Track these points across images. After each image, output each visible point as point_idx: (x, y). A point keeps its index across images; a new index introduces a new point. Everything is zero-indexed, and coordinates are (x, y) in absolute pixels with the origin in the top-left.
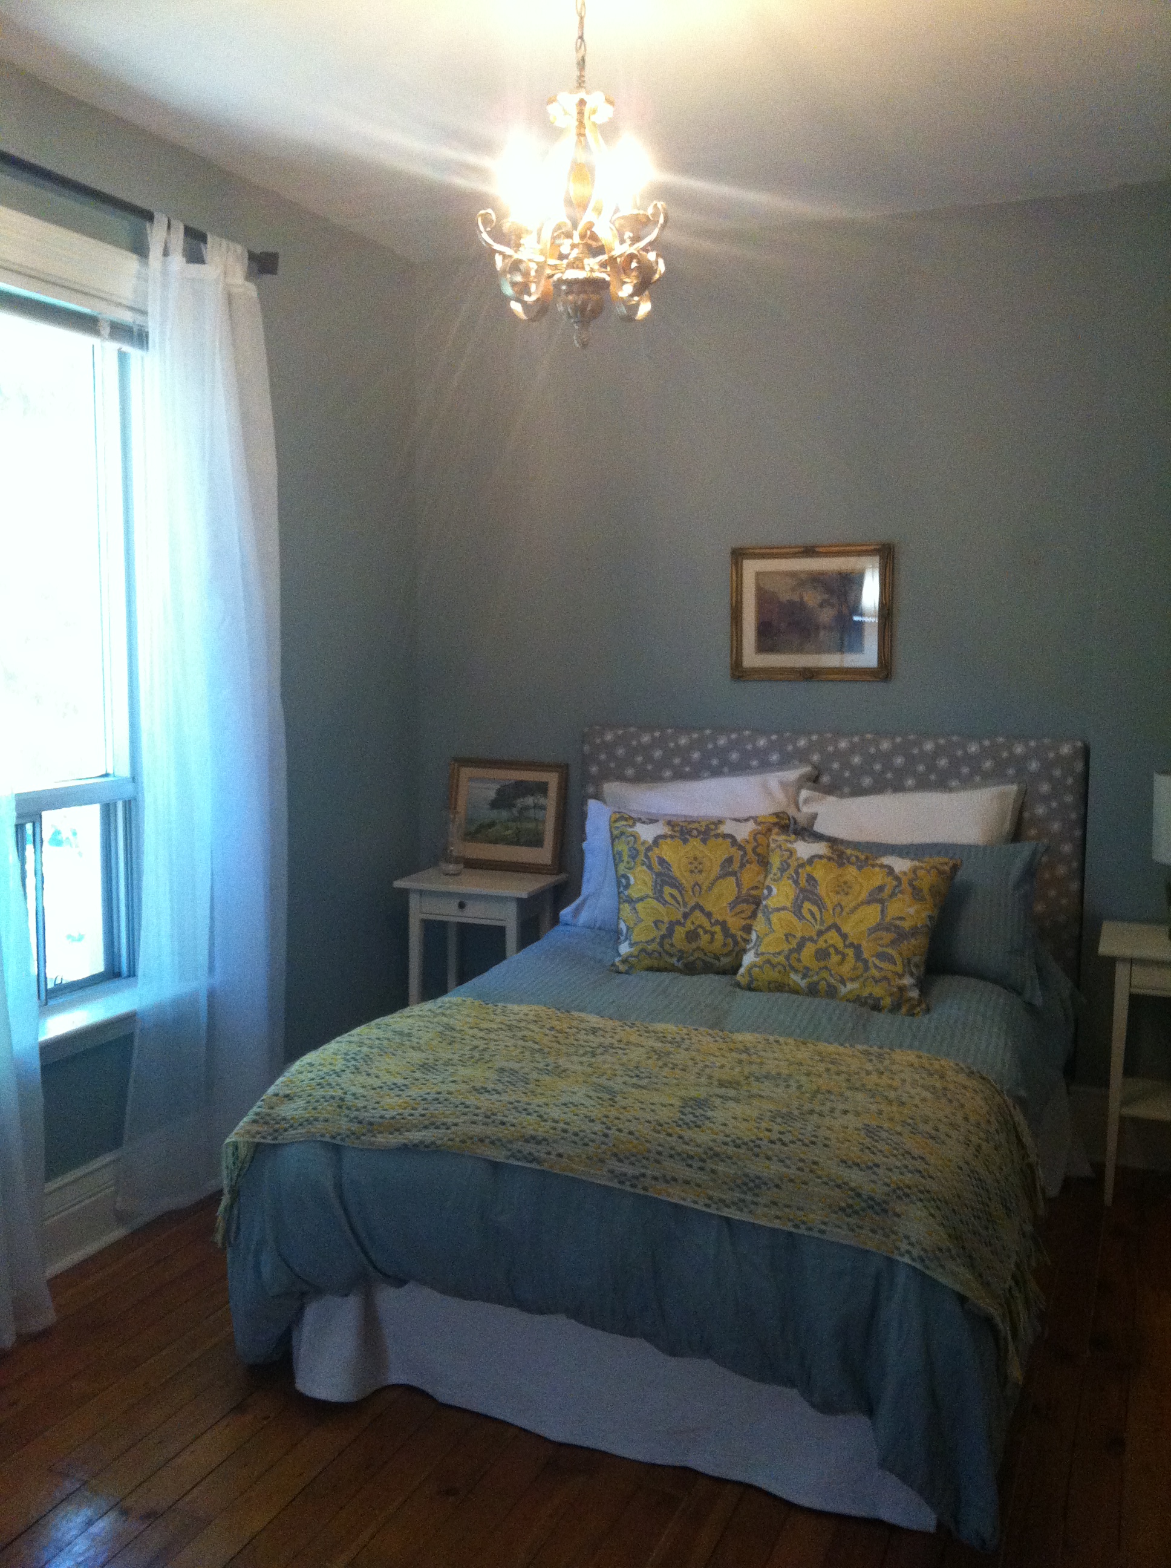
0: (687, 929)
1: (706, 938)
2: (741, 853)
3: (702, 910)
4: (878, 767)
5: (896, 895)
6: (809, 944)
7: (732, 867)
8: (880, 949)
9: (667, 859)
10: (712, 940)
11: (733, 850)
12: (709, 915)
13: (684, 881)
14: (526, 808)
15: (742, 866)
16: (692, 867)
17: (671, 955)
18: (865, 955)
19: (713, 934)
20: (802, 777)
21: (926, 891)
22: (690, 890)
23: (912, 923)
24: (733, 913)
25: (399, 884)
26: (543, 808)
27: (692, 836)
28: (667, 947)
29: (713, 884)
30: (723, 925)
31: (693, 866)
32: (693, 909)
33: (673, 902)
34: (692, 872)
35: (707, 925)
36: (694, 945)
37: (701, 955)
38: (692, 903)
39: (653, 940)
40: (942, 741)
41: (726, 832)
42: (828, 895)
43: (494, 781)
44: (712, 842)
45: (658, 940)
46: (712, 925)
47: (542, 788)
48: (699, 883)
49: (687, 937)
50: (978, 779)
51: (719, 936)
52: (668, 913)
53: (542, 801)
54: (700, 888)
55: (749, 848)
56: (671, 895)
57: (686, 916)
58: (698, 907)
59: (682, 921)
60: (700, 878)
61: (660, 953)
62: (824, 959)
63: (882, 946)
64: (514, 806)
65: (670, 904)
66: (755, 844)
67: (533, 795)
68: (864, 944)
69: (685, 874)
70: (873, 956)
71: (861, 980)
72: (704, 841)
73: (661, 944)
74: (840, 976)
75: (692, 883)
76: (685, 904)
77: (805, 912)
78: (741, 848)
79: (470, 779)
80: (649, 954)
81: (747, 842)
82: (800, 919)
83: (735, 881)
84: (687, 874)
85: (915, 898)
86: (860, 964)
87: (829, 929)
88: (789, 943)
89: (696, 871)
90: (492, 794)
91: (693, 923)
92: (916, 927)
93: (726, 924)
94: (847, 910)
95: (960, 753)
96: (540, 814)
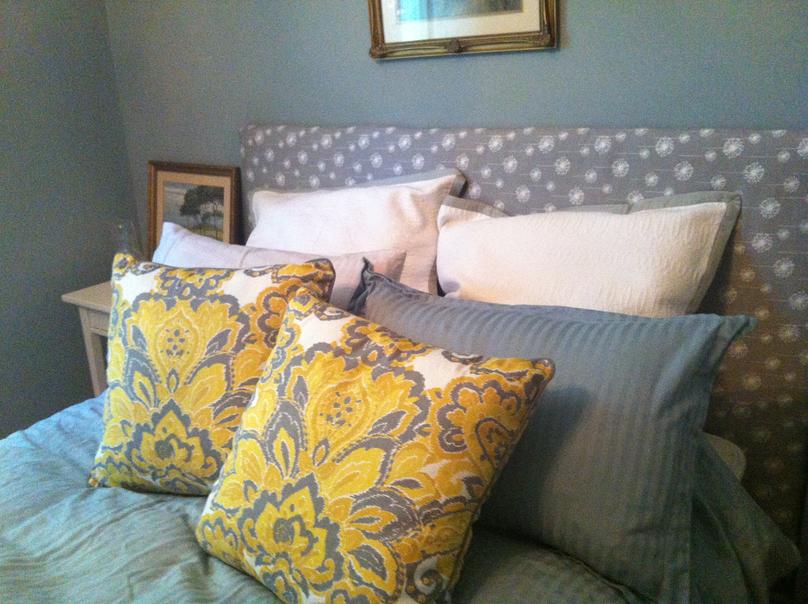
0: (157, 439)
1: (180, 454)
2: (241, 326)
3: (178, 411)
4: (536, 174)
5: (414, 435)
6: (269, 508)
7: (224, 348)
8: (366, 542)
9: (143, 330)
10: (188, 459)
11: (232, 321)
12: (185, 420)
13: (158, 367)
14: (207, 216)
15: (240, 346)
16: (170, 346)
17: (142, 471)
18: (341, 549)
19: (190, 448)
20: (441, 189)
21: (467, 432)
22: (165, 381)
23: (431, 495)
24: (218, 420)
25: (68, 298)
26: (220, 215)
27: (182, 298)
28: (136, 461)
29: (195, 374)
30: (204, 435)
31: (173, 344)
32: (166, 409)
33: (143, 397)
34: (169, 353)
35: (182, 434)
36: (167, 462)
37: (178, 475)
38: (165, 402)
39: (119, 448)
40: (621, 137)
41: (227, 292)
42: (314, 422)
43: (183, 185)
44: (207, 306)
45: (125, 449)
46: (189, 435)
47: (218, 194)
48: (178, 371)
49: (157, 448)
50: (668, 192)
51: (198, 452)
52: (135, 411)
53: (220, 208)
54: (178, 379)
55: (254, 319)
56: (142, 386)
57: (157, 418)
58: (172, 406)
59: (152, 426)
60: (179, 363)
61: (129, 468)
62: (285, 540)
63: (369, 536)
64: (198, 212)
65: (140, 400)
66: (265, 312)
67: (212, 202)
68: (344, 527)
69: (160, 354)
70: (350, 553)
71: (330, 591)
72: (195, 305)
73: (128, 455)
74: (302, 577)
75: (168, 371)
76: (157, 402)
77: (277, 445)
78: (243, 318)
79: (167, 184)
80: (119, 466)
81: (253, 309)
82: (268, 459)
83: (224, 371)
84: (163, 356)
85: (443, 445)
86: (330, 562)
87: (300, 485)
88: (247, 499)
89: (175, 352)
90: (181, 200)
91: (164, 430)
92: (435, 503)
93: (208, 435)
94: (333, 454)
95: (645, 154)
96: (219, 222)
